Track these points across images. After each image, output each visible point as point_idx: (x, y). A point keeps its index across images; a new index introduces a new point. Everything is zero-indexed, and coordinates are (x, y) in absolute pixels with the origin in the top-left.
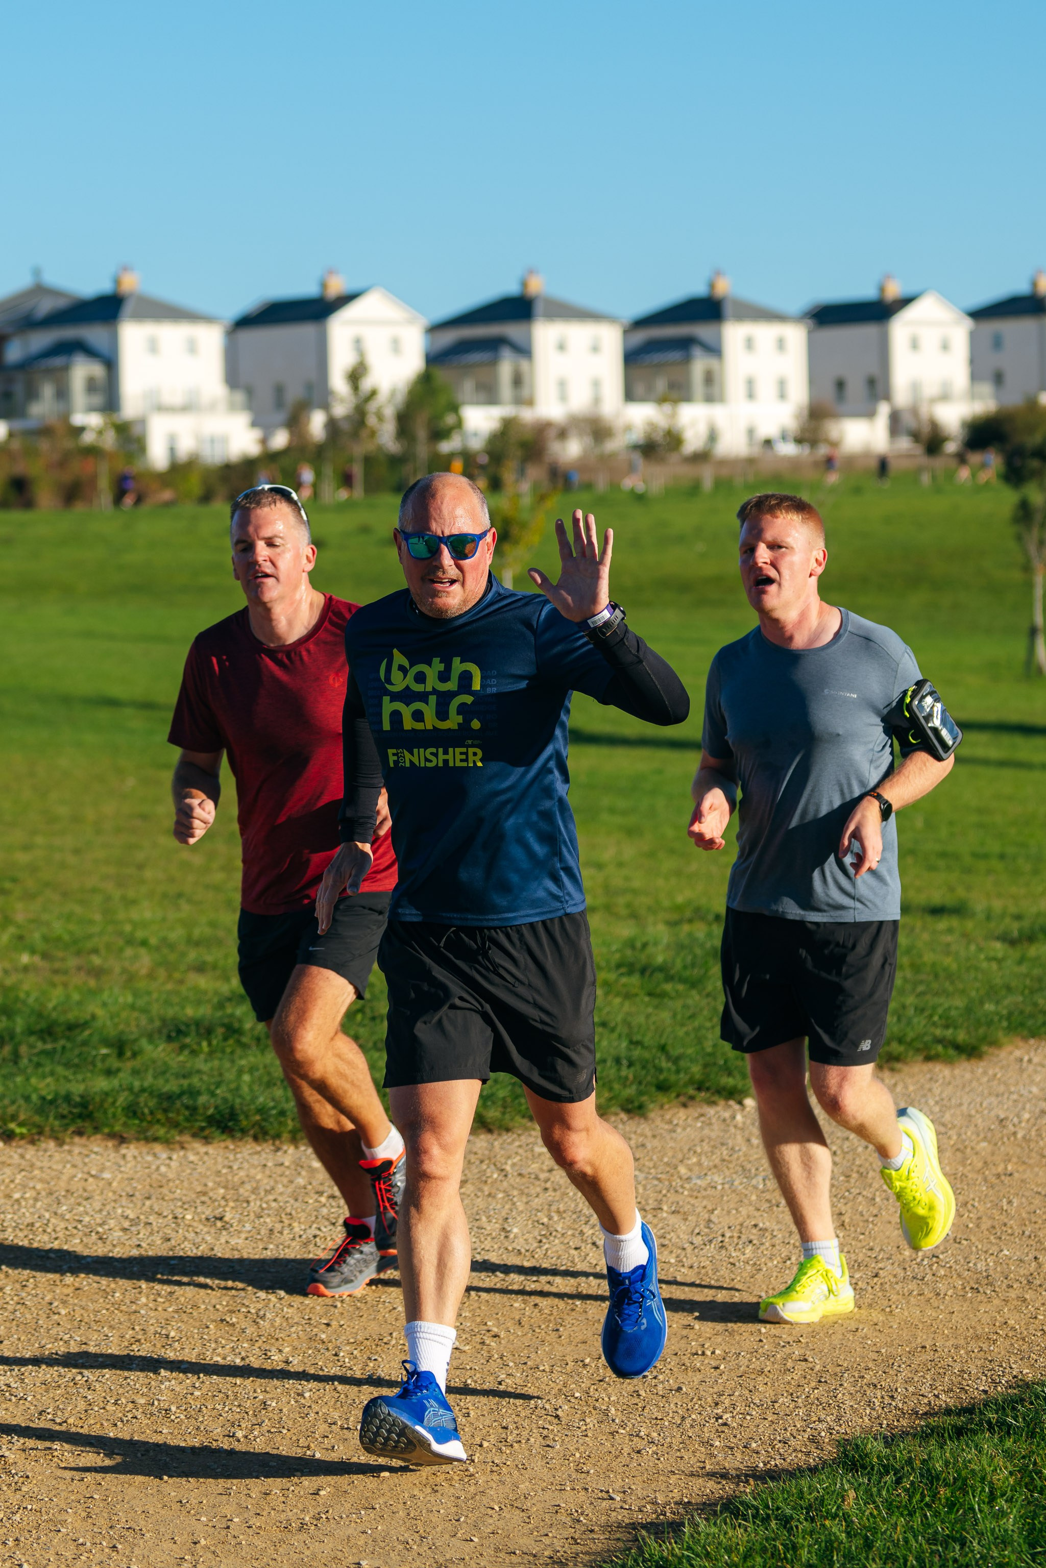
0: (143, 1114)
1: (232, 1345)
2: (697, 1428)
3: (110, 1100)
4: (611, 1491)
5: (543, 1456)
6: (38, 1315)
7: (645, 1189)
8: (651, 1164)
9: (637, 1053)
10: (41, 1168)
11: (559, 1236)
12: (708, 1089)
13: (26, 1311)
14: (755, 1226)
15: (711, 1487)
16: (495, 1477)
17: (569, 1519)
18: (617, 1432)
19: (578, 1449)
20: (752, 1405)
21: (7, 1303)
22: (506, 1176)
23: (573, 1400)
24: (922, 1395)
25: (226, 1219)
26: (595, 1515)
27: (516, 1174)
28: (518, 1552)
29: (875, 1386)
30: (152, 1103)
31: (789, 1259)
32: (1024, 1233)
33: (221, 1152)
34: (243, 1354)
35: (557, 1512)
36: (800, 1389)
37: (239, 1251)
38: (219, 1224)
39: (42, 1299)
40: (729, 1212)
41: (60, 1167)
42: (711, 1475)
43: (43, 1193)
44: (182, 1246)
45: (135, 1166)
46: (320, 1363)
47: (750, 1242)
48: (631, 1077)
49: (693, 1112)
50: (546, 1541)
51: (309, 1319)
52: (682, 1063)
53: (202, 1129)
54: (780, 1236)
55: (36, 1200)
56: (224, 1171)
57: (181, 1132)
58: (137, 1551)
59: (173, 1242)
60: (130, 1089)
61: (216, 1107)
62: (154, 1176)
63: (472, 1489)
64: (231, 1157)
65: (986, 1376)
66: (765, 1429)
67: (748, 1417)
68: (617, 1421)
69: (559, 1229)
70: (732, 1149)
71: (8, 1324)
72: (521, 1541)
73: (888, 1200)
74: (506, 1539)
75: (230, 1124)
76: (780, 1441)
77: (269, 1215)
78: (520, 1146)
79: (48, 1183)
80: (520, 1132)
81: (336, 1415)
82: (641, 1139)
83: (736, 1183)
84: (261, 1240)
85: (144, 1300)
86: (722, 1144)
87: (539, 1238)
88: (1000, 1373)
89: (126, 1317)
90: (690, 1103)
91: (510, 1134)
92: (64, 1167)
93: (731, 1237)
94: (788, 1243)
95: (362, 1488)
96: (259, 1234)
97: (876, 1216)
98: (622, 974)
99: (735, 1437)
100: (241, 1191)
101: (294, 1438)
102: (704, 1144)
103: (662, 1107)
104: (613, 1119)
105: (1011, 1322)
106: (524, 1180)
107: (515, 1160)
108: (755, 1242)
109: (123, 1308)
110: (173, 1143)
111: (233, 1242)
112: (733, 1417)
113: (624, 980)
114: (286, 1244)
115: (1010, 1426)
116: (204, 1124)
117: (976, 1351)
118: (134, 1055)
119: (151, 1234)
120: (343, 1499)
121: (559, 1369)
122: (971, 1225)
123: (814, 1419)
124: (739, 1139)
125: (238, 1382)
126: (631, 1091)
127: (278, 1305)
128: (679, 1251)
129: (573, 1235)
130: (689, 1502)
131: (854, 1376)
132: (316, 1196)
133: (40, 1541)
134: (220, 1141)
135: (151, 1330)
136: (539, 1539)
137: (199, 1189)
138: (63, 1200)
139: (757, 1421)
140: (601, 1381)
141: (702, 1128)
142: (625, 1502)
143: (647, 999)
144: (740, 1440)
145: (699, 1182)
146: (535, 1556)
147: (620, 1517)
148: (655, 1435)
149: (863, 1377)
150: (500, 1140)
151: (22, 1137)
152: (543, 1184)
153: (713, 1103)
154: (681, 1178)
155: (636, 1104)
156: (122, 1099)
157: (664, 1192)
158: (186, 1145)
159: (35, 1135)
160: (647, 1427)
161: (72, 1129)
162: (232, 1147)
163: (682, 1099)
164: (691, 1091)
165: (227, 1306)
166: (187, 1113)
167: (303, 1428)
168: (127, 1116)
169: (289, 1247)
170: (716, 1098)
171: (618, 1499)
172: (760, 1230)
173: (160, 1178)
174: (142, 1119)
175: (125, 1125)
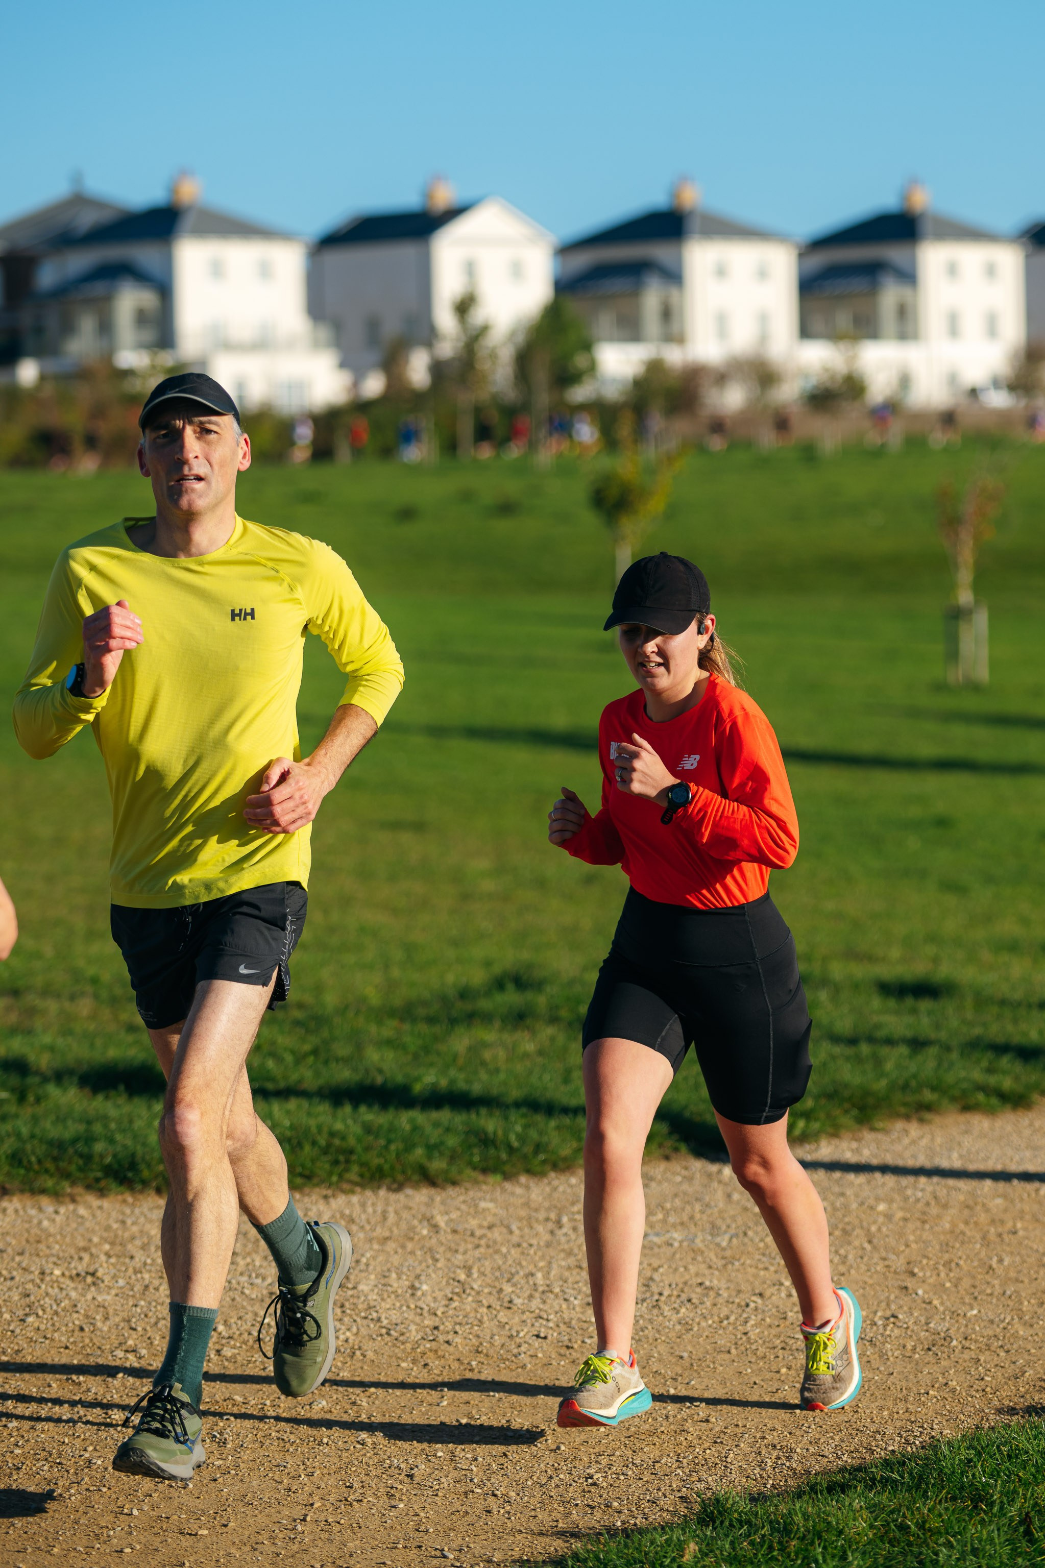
0: (29, 1162)
4: (446, 1549)
14: (701, 1284)
15: (557, 1546)
16: (324, 1535)
18: (473, 1492)
20: (630, 1465)
22: (437, 1232)
23: (433, 1459)
24: (822, 1456)
25: (99, 1274)
27: (449, 1230)
29: (774, 1446)
30: (41, 1150)
31: (728, 1318)
32: (1004, 1293)
33: (118, 1206)
36: (691, 1449)
37: (104, 1307)
38: (89, 1279)
40: (676, 1270)
42: (561, 1534)
44: (42, 1302)
45: (15, 1220)
49: (676, 1166)
53: (97, 1180)
54: (725, 1295)
56: (115, 1226)
57: (73, 1184)
59: (32, 1298)
60: (18, 1135)
61: (115, 1156)
62: (35, 1231)
63: (295, 1547)
64: (128, 1211)
65: (901, 1437)
66: (636, 1489)
67: (622, 1477)
68: (475, 1481)
69: (475, 1286)
70: (708, 1204)
73: (862, 1258)
75: (130, 1175)
76: (649, 1501)
77: (150, 1271)
78: (463, 1201)
80: (468, 1185)
83: (697, 1240)
84: (133, 1296)
86: (697, 1199)
87: (450, 1295)
88: (917, 1433)
90: (673, 1155)
91: (457, 1189)
93: (670, 1296)
94: (733, 1303)
95: (175, 1546)
96: (132, 1290)
97: (843, 1274)
99: (601, 1496)
100: (129, 1246)
101: (114, 1496)
102: (678, 1199)
106: (457, 1237)
107: (453, 1216)
108: (694, 1301)
110: (63, 1196)
111: (100, 1299)
112: (605, 1477)
115: (895, 1481)
116: (99, 1174)
117: (901, 1412)
118: (38, 1100)
119: (10, 1289)
120: (151, 1556)
122: (948, 1285)
124: (720, 1195)
125: (66, 1441)
129: (490, 1293)
130: (528, 1561)
134: (117, 1194)
137: (81, 1244)
139: (631, 1481)
140: (472, 1441)
141: (679, 1183)
142: (458, 1560)
144: (605, 1500)
148: (513, 1494)
149: (764, 1438)
150: (444, 1194)
152: (477, 1241)
153: (696, 1157)
158: (78, 1198)
160: (507, 1487)
162: (130, 1200)
166: (81, 1162)
168: (11, 1165)
170: (703, 1152)
171: (451, 1556)
172: (706, 1288)
173: (39, 1233)
174: (28, 1169)
175: (8, 1174)
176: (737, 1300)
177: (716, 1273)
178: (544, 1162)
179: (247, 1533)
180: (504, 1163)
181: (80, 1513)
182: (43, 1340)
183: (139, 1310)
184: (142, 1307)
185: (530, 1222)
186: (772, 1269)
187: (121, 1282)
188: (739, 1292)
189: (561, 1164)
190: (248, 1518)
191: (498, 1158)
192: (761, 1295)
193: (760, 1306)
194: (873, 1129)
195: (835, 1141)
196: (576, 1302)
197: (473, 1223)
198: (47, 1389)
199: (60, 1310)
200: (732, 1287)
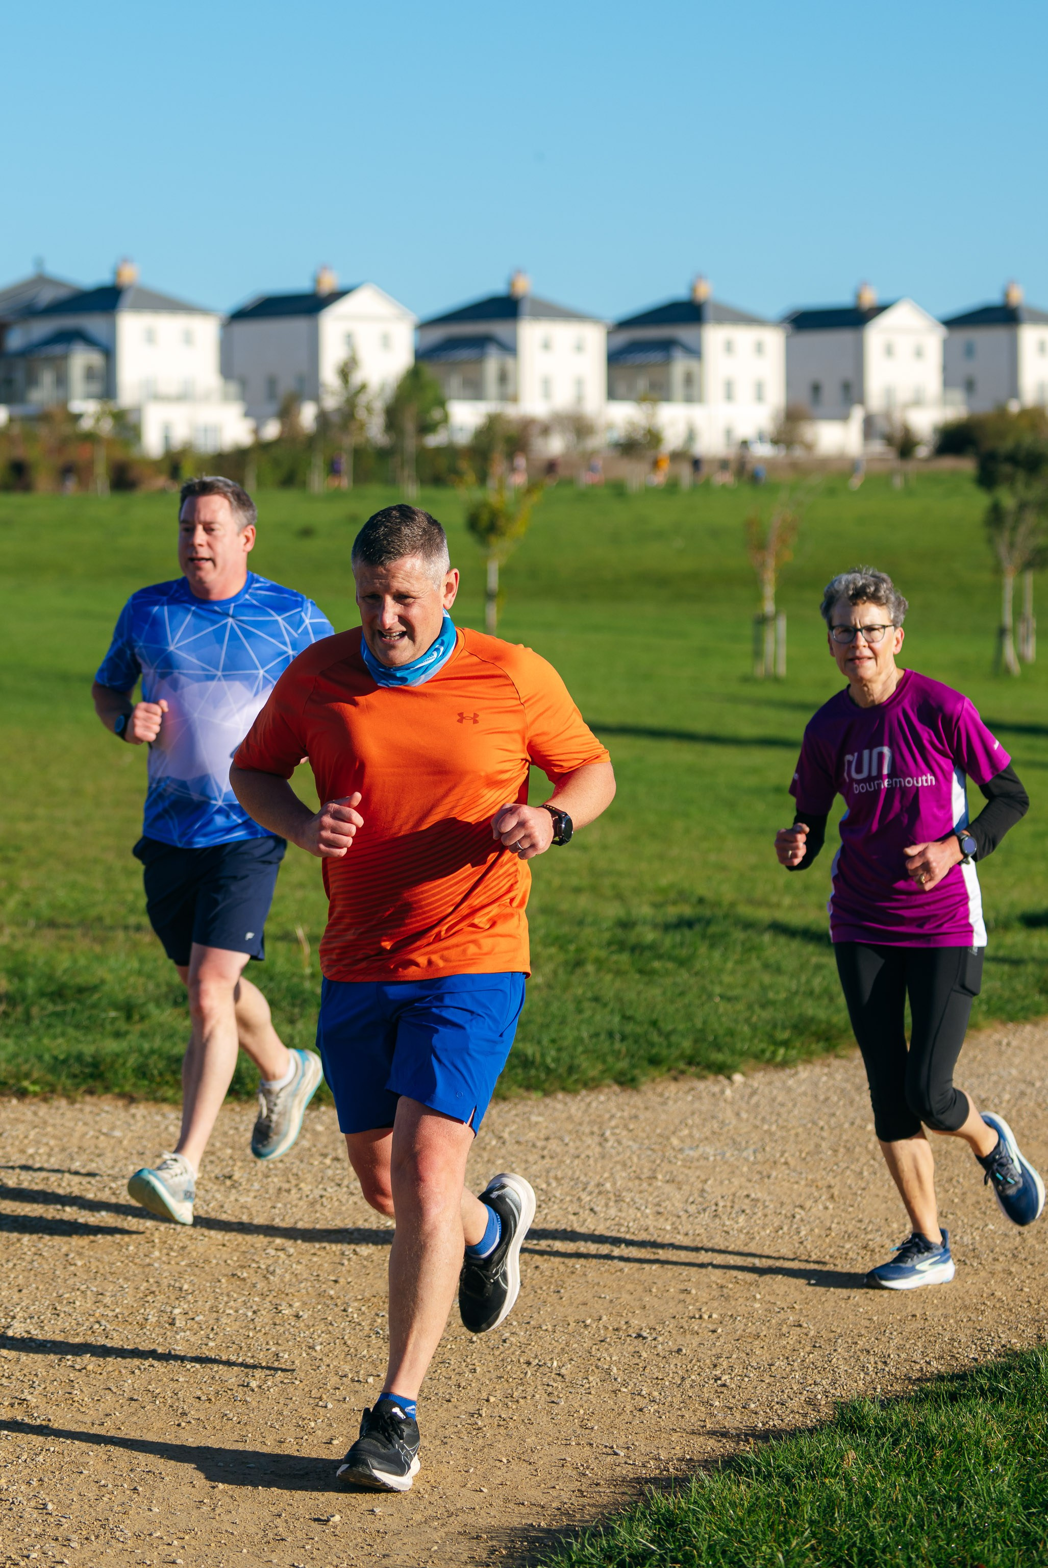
0: (152, 1075)
1: (244, 1298)
2: (697, 1389)
3: (121, 1061)
4: (615, 1446)
5: (548, 1412)
6: (55, 1265)
7: (639, 1157)
8: (644, 1135)
9: (629, 1028)
10: (54, 1126)
11: (558, 1201)
12: (698, 1064)
13: (44, 1262)
14: (748, 1196)
15: (712, 1445)
16: (502, 1431)
17: (575, 1472)
18: (620, 1391)
19: (581, 1406)
20: (749, 1368)
21: (25, 1254)
22: (504, 1143)
23: (576, 1359)
24: (914, 1362)
25: (236, 1177)
26: (600, 1470)
27: (514, 1141)
28: (526, 1503)
29: (868, 1352)
30: (161, 1065)
31: (781, 1228)
34: (255, 1308)
35: (563, 1466)
36: (796, 1353)
37: (248, 1209)
38: (228, 1182)
39: (59, 1250)
40: (721, 1183)
41: (71, 1124)
42: (712, 1433)
43: (56, 1150)
45: (145, 1126)
46: (330, 1318)
47: (743, 1211)
48: (624, 1050)
49: (684, 1085)
50: (554, 1493)
51: (318, 1276)
52: (674, 1039)
54: (772, 1206)
55: (50, 1155)
56: (231, 1132)
58: (157, 1494)
60: (140, 1051)
62: (164, 1135)
63: (480, 1442)
64: (237, 1118)
65: (975, 1344)
66: (763, 1391)
67: (746, 1379)
68: (619, 1380)
69: (558, 1194)
70: (723, 1122)
71: (26, 1274)
72: (529, 1493)
73: (875, 1173)
74: (514, 1491)
76: (778, 1403)
77: (276, 1175)
78: (517, 1115)
79: (61, 1140)
80: (516, 1100)
81: (347, 1368)
82: (634, 1111)
83: (728, 1155)
84: (269, 1198)
85: (157, 1254)
86: (713, 1117)
88: (989, 1342)
89: (141, 1270)
90: (681, 1077)
91: (507, 1103)
92: (76, 1125)
93: (724, 1207)
94: (780, 1213)
96: (267, 1193)
97: (864, 1189)
98: (612, 952)
99: (734, 1397)
101: (307, 1389)
102: (696, 1116)
103: (653, 1080)
104: (606, 1090)
105: (998, 1294)
106: (522, 1147)
107: (514, 1127)
108: (748, 1211)
109: (137, 1261)
111: (242, 1200)
112: (731, 1378)
113: (615, 957)
114: (294, 1203)
115: (1002, 1393)
117: (965, 1320)
118: (142, 1018)
121: (562, 1329)
122: (956, 1200)
123: (810, 1382)
124: (729, 1113)
125: (251, 1334)
126: (623, 1065)
127: (287, 1262)
128: (674, 1219)
129: (571, 1201)
130: (691, 1459)
131: (847, 1342)
132: (320, 1159)
133: (63, 1482)
135: (165, 1282)
136: (546, 1491)
138: (75, 1156)
139: (755, 1383)
140: (602, 1341)
141: (692, 1102)
142: (629, 1457)
143: (637, 976)
144: (739, 1401)
145: (692, 1153)
146: (543, 1507)
147: (624, 1472)
148: (656, 1394)
149: (857, 1343)
151: (35, 1094)
152: (540, 1152)
153: (702, 1078)
154: (674, 1149)
155: (629, 1077)
156: (133, 1060)
157: (658, 1162)
159: (48, 1093)
160: (649, 1387)
161: (83, 1088)
162: (238, 1109)
163: (673, 1073)
164: (682, 1065)
165: (238, 1261)
167: (315, 1380)
168: (136, 1076)
169: (296, 1206)
170: (705, 1073)
171: (622, 1454)
172: (753, 1200)
174: (151, 1080)
175: (135, 1085)
176: (784, 1212)
177: (757, 1186)
178: (576, 1081)
179: (434, 1427)
180: (544, 1081)
181: (281, 1405)
182: (201, 1238)
183: (277, 1211)
184: (280, 1209)
185: (579, 1136)
186: (803, 1183)
187: (256, 1186)
188: (782, 1204)
189: (591, 1084)
190: (430, 1412)
191: (538, 1077)
192: (801, 1207)
193: (805, 1218)
194: (837, 1056)
195: (809, 1067)
196: (648, 1211)
197: (531, 1135)
198: (218, 1284)
199: (210, 1210)
200: (775, 1198)
